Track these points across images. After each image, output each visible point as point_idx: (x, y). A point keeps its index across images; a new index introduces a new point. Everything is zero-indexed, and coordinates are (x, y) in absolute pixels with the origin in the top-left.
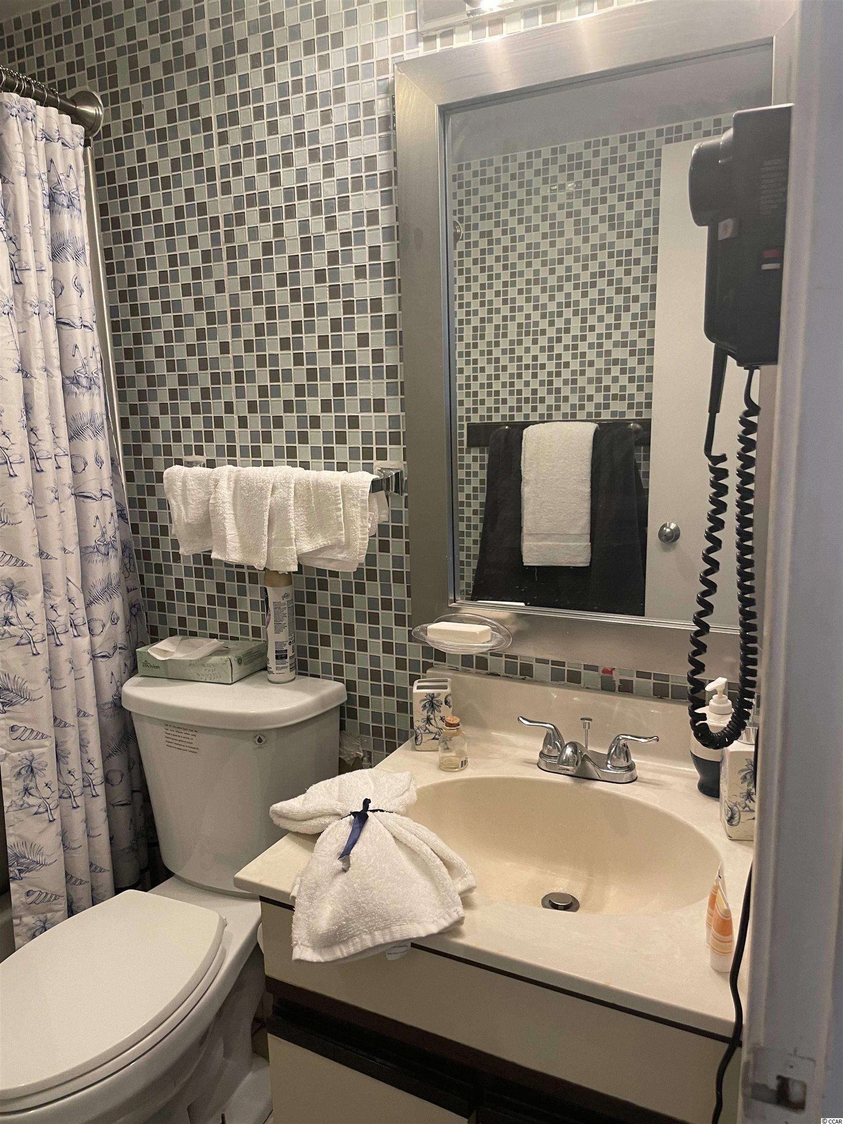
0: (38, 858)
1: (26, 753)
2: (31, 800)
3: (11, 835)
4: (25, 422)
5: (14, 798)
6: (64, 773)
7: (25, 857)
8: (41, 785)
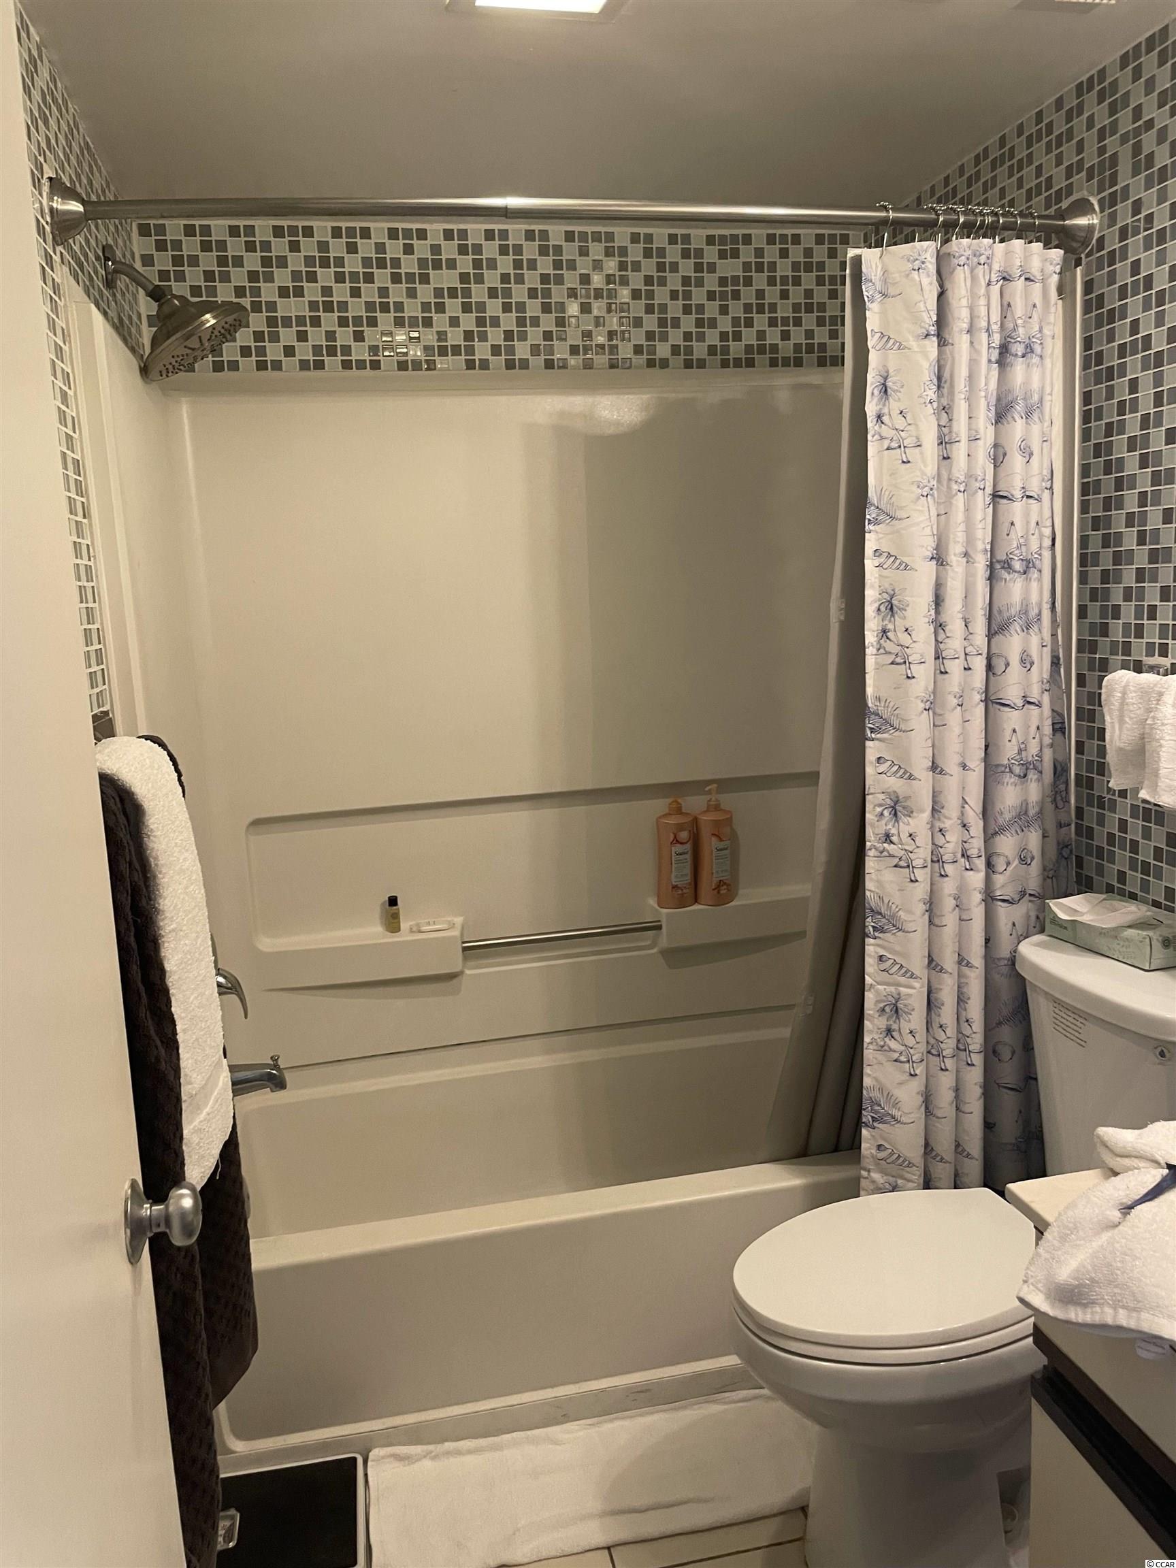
0: (894, 1112)
1: (892, 989)
2: (893, 1044)
3: (869, 1075)
4: (933, 616)
5: (876, 1037)
6: (935, 1026)
7: (880, 1105)
8: (905, 1031)
